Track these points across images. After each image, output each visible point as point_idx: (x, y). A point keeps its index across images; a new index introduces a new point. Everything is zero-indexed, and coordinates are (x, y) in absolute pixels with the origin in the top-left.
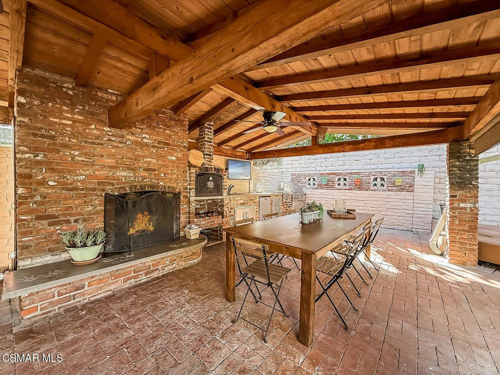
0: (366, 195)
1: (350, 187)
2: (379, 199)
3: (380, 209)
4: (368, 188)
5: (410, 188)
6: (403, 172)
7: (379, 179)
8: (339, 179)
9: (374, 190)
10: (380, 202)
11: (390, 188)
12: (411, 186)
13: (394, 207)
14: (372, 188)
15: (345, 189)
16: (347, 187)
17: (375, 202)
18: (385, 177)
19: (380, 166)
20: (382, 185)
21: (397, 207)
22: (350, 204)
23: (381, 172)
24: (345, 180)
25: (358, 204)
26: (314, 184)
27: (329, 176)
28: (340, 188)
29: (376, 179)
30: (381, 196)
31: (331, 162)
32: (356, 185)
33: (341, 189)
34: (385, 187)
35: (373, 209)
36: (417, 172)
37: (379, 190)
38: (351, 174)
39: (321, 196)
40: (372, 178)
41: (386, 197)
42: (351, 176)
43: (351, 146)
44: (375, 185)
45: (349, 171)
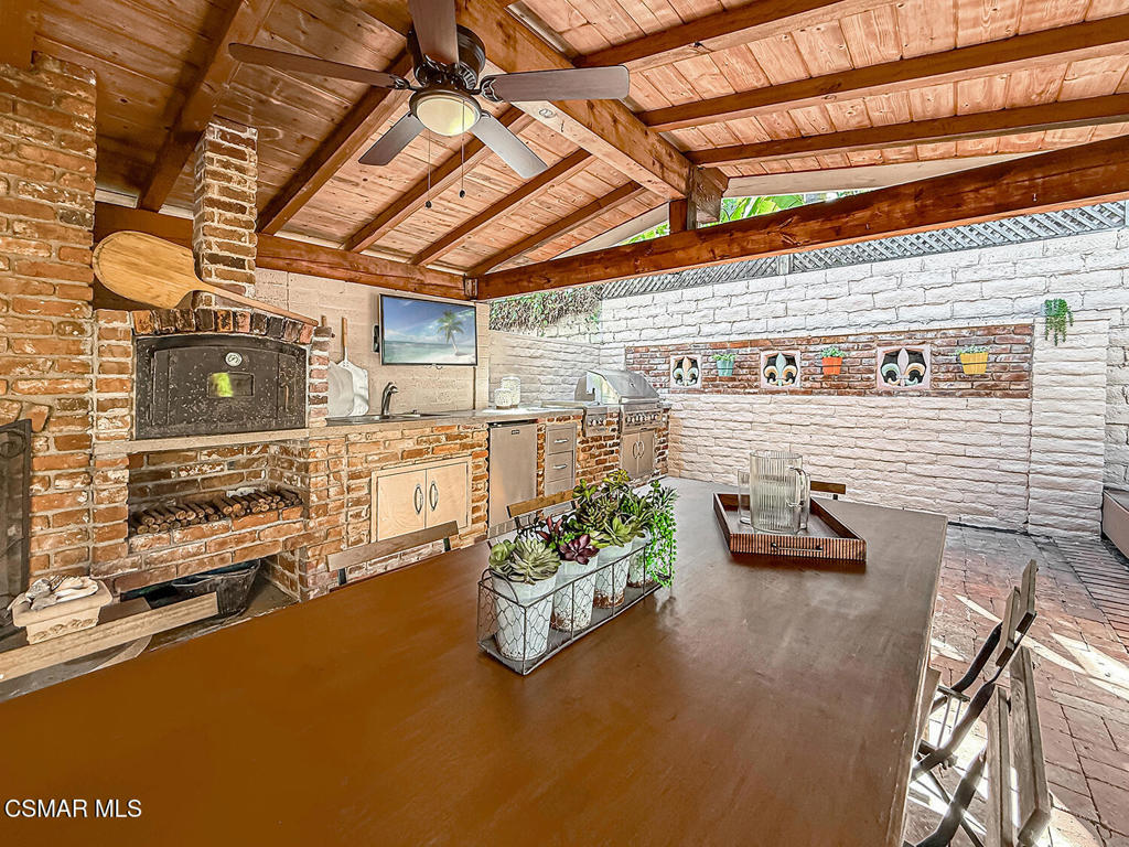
0: (859, 410)
1: (808, 384)
2: (901, 422)
3: (908, 456)
4: (869, 387)
5: (1014, 382)
6: (989, 330)
7: (903, 358)
8: (772, 361)
9: (889, 394)
10: (907, 434)
11: (943, 385)
12: (1019, 379)
13: (960, 450)
14: (881, 385)
15: (792, 392)
16: (797, 385)
17: (890, 434)
18: (926, 350)
19: (906, 314)
20: (916, 375)
21: (971, 451)
22: (807, 439)
23: (911, 334)
24: (791, 361)
25: (833, 440)
26: (694, 377)
27: (742, 351)
28: (775, 388)
29: (892, 357)
30: (912, 412)
31: (745, 308)
32: (827, 378)
33: (778, 392)
34: (926, 384)
35: (886, 456)
36: (1040, 329)
37: (905, 393)
38: (809, 341)
39: (717, 415)
40: (881, 352)
41: (931, 414)
42: (812, 348)
43: (814, 225)
44: (891, 375)
45: (804, 334)
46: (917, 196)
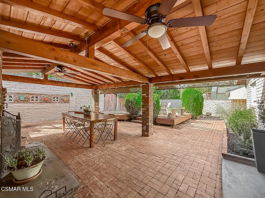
0: (50, 105)
1: (41, 102)
2: (56, 107)
4: (51, 102)
5: (68, 102)
6: (66, 95)
7: (56, 98)
8: (33, 97)
9: (54, 103)
10: (56, 108)
11: (61, 102)
12: (68, 101)
13: (62, 110)
14: (53, 102)
15: (37, 103)
16: (38, 101)
17: (54, 108)
18: (59, 97)
19: (55, 92)
20: (57, 100)
21: (64, 110)
23: (57, 95)
24: (37, 97)
25: (45, 110)
27: (26, 95)
28: (34, 102)
29: (54, 98)
30: (57, 105)
32: (44, 101)
33: (34, 103)
34: (59, 101)
35: (54, 112)
36: (70, 96)
37: (56, 103)
38: (41, 94)
39: (19, 108)
40: (53, 97)
41: (59, 106)
42: (41, 96)
44: (54, 100)
45: (40, 93)
46: (75, 85)
